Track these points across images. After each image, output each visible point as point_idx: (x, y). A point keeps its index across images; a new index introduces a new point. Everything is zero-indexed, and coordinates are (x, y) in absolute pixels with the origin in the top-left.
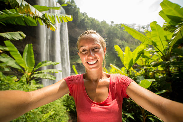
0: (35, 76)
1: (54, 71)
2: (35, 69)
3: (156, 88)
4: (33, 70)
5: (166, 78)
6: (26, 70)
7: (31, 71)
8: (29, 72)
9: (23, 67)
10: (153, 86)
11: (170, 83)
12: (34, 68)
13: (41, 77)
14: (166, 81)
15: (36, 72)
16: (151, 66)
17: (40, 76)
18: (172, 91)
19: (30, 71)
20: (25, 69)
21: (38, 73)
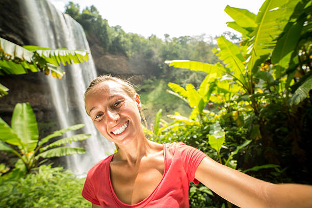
0: (44, 155)
1: (77, 138)
2: (40, 143)
3: (242, 135)
4: (37, 146)
5: (252, 119)
6: (23, 148)
7: (34, 148)
8: (29, 152)
9: (15, 144)
10: (239, 134)
11: (258, 126)
12: (38, 143)
13: (58, 155)
14: (253, 123)
15: (45, 148)
16: (235, 102)
17: (56, 154)
18: (261, 137)
19: (31, 148)
20: (20, 147)
21: (49, 149)
